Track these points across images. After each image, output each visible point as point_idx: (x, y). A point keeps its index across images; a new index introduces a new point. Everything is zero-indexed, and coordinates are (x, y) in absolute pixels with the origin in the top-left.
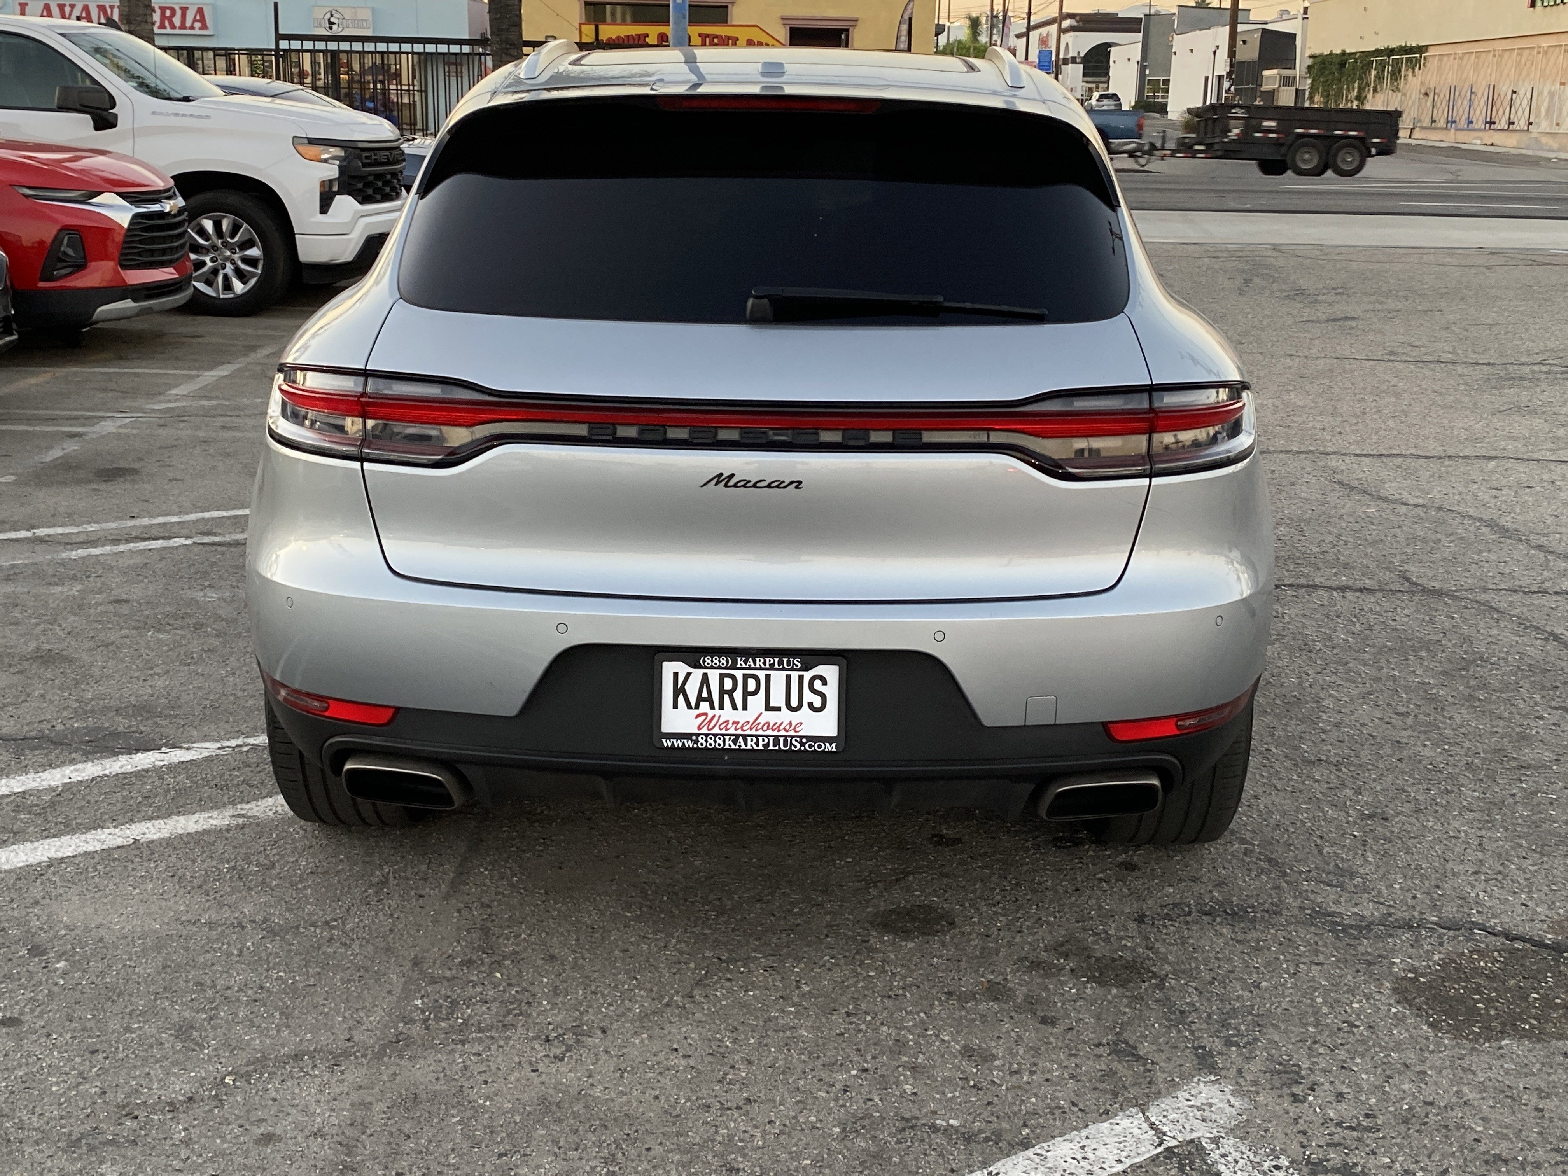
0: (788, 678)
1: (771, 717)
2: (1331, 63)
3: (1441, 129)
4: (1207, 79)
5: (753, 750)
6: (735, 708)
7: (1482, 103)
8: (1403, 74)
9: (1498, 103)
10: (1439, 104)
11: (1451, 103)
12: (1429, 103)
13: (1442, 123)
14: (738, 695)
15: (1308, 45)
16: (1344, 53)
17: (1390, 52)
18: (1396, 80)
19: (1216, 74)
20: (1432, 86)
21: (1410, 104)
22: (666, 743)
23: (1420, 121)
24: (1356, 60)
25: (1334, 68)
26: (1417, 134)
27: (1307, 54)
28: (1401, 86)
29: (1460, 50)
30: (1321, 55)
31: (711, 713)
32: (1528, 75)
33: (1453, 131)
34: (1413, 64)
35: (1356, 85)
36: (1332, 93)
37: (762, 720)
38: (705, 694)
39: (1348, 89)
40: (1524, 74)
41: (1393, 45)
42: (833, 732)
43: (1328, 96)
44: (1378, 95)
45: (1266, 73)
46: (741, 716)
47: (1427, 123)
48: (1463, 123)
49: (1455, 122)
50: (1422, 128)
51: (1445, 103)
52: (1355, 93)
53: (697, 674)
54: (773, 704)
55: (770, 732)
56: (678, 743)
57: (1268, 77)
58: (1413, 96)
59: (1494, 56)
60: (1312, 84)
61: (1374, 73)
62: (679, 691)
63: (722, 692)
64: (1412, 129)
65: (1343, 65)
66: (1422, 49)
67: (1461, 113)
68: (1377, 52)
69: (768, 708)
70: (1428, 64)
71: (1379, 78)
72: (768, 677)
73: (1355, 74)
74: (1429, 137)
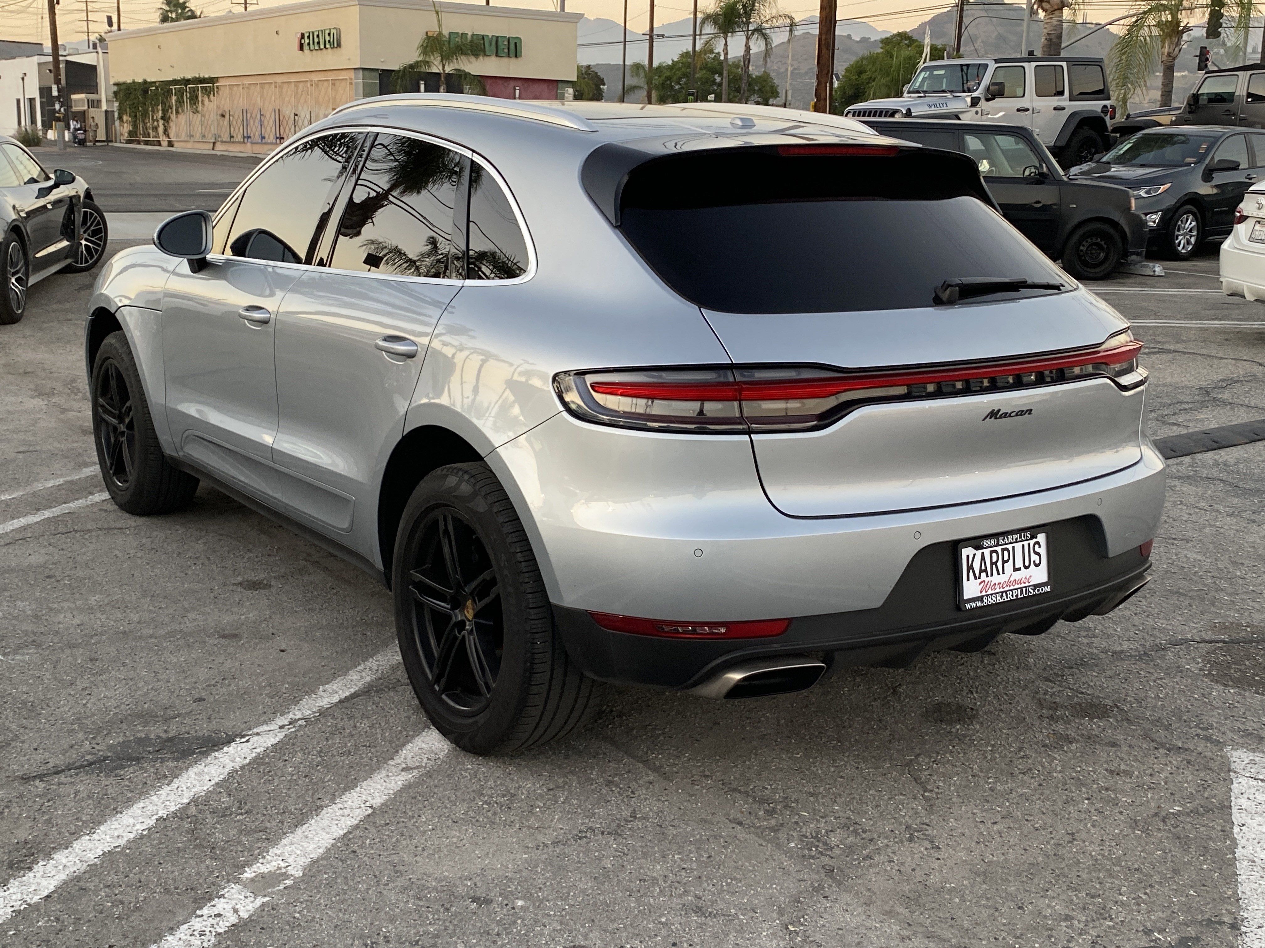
0: (1023, 545)
1: (1017, 575)
2: (135, 90)
3: (239, 142)
4: (18, 101)
5: (1011, 600)
6: (999, 574)
7: (271, 122)
8: (200, 99)
9: (285, 123)
10: (234, 123)
11: (245, 123)
12: (226, 122)
13: (239, 138)
14: (1000, 564)
15: (111, 74)
16: (145, 82)
17: (187, 82)
18: (195, 104)
19: (26, 97)
20: (227, 109)
21: (210, 122)
22: (968, 606)
23: (220, 136)
24: (157, 88)
25: (139, 93)
26: (219, 147)
27: (112, 83)
28: (200, 109)
29: (247, 81)
30: (124, 83)
31: (987, 580)
32: (306, 102)
33: (249, 144)
34: (208, 92)
35: (160, 107)
36: (139, 114)
37: (1012, 579)
38: (983, 568)
39: (153, 111)
40: (302, 101)
41: (189, 76)
42: (1045, 579)
43: (136, 116)
44: (180, 116)
45: (74, 97)
46: (1002, 578)
47: (226, 137)
48: (257, 138)
49: (249, 137)
50: (222, 142)
51: (239, 122)
52: (160, 114)
53: (979, 553)
54: (1017, 567)
55: (1016, 586)
56: (973, 605)
57: (77, 101)
58: (212, 116)
59: (276, 87)
60: (120, 106)
61: (174, 98)
62: (970, 568)
63: (992, 563)
64: (214, 143)
65: (145, 92)
66: (212, 80)
67: (254, 130)
68: (175, 82)
69: (1016, 570)
70: (220, 92)
71: (180, 102)
72: (1013, 547)
73: (158, 99)
74: (230, 149)
